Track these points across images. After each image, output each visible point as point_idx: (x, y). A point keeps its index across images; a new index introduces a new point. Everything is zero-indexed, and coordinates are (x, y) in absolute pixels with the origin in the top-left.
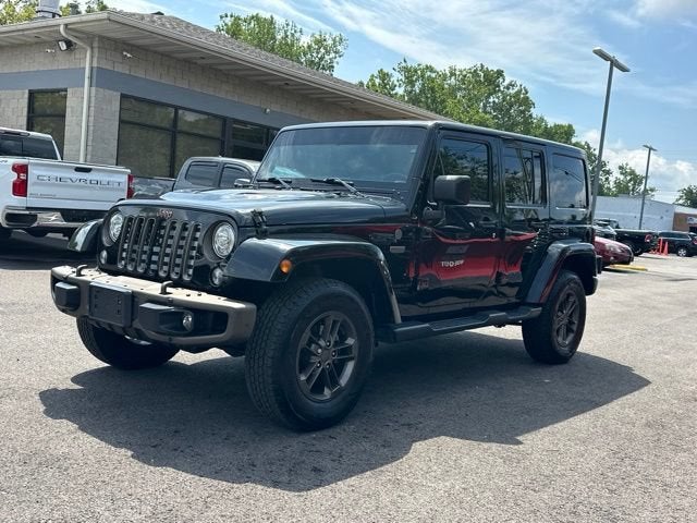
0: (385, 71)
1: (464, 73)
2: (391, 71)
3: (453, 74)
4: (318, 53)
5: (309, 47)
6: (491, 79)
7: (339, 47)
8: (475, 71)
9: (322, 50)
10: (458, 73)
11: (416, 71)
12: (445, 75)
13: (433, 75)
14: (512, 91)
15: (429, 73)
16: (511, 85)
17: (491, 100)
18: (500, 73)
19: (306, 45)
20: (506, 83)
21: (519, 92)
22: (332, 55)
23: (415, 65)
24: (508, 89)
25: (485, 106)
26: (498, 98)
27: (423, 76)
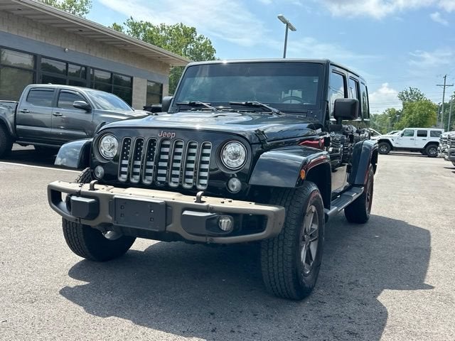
0: (118, 24)
1: (171, 28)
2: (122, 25)
3: (163, 29)
4: (70, 10)
5: (64, 6)
6: (189, 33)
7: (85, 7)
8: (178, 27)
9: (73, 8)
10: (166, 28)
11: (139, 26)
12: (158, 29)
13: (151, 29)
14: (202, 42)
15: (148, 28)
16: (201, 38)
17: (189, 47)
18: (193, 30)
19: (61, 4)
20: (197, 36)
21: (206, 42)
22: (81, 12)
23: (139, 21)
24: (199, 40)
25: (185, 51)
26: (193, 46)
27: (144, 30)
